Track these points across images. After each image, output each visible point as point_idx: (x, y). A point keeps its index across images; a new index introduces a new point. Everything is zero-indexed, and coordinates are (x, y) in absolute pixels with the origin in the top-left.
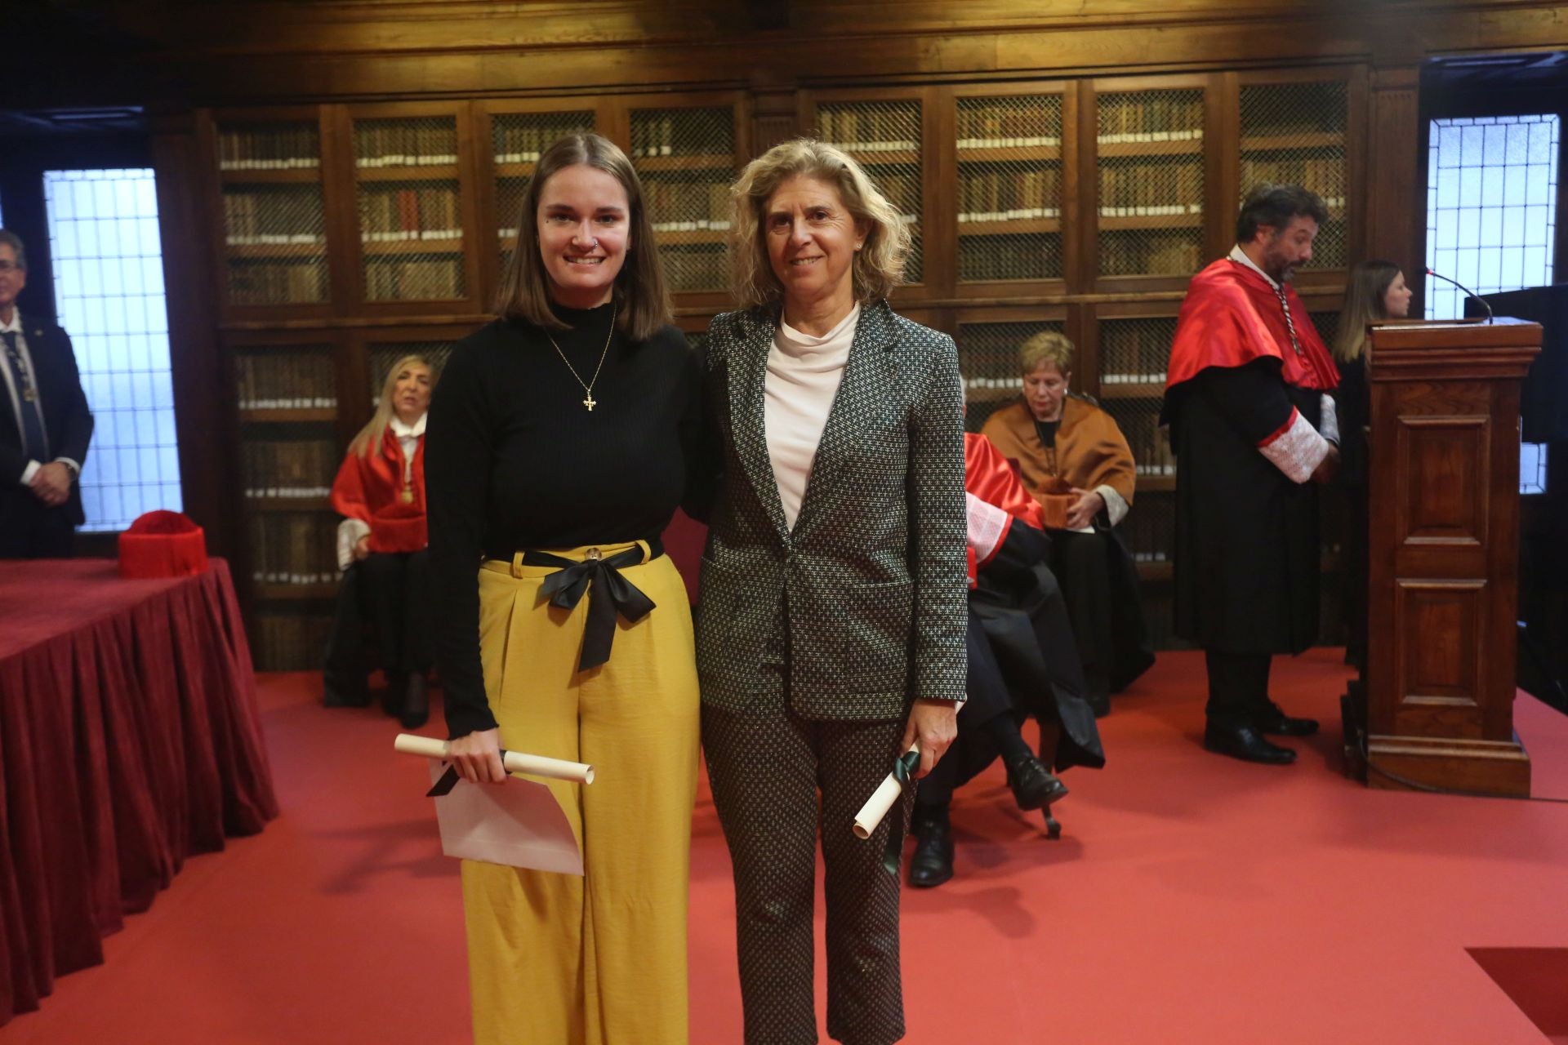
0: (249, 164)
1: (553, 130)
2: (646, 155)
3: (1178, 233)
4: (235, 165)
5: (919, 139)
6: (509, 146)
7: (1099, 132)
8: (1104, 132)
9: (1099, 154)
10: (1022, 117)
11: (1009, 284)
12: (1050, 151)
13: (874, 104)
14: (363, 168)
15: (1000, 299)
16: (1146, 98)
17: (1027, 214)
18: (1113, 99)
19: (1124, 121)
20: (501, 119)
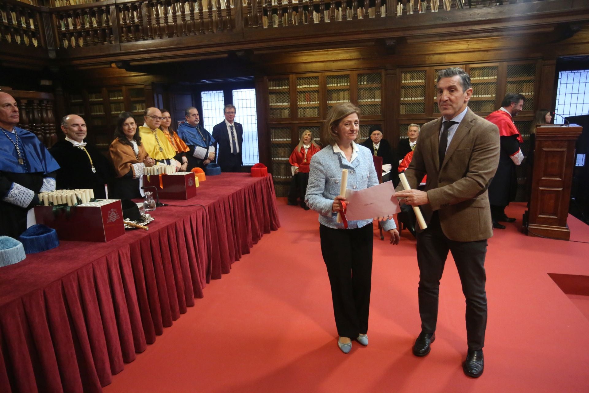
0: (275, 88)
1: (340, 79)
2: (361, 84)
3: (489, 101)
4: (272, 88)
5: (425, 79)
6: (330, 83)
13: (415, 72)
14: (298, 88)
16: (483, 69)
18: (474, 69)
19: (477, 74)
20: (328, 77)
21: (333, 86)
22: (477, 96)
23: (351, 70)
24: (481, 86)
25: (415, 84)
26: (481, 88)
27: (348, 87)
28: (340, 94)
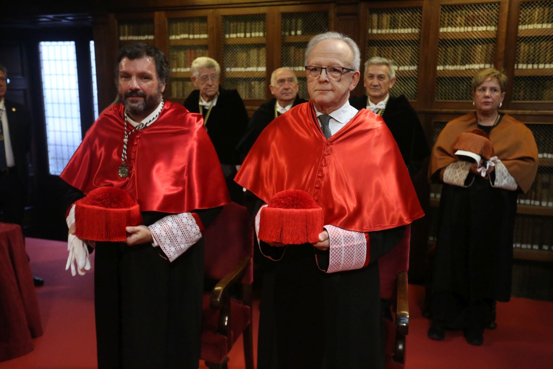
0: (131, 38)
1: (251, 23)
2: (290, 34)
4: (126, 38)
6: (232, 30)
7: (520, 23)
8: (524, 23)
9: (519, 35)
10: (472, 16)
11: (463, 103)
12: (490, 34)
14: (173, 40)
15: (456, 110)
16: (541, 4)
17: (476, 66)
18: (530, 5)
19: (536, 16)
20: (226, 18)
21: (237, 37)
22: (535, 66)
23: (268, 4)
24: (544, 44)
25: (399, 36)
26: (543, 48)
28: (251, 54)
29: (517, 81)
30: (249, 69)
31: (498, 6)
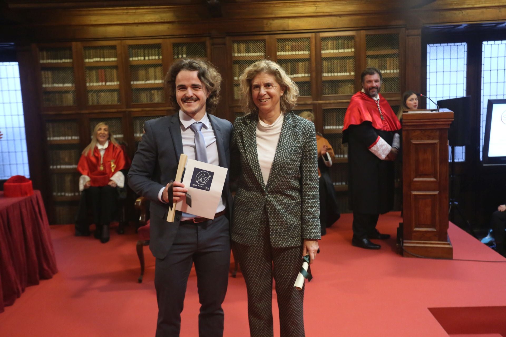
0: (49, 61)
1: (148, 50)
2: (178, 57)
3: (347, 81)
4: (45, 61)
5: (265, 52)
6: (134, 55)
7: (322, 50)
8: (324, 49)
9: (322, 56)
10: (297, 45)
12: (306, 56)
13: (251, 41)
14: (86, 62)
16: (336, 39)
17: (300, 75)
18: (326, 39)
19: (330, 46)
20: (131, 46)
21: (138, 60)
22: (333, 74)
23: (162, 37)
24: (336, 61)
25: (253, 58)
26: (336, 64)
27: (160, 62)
28: (149, 71)
29: (324, 83)
30: (148, 82)
31: (309, 40)
